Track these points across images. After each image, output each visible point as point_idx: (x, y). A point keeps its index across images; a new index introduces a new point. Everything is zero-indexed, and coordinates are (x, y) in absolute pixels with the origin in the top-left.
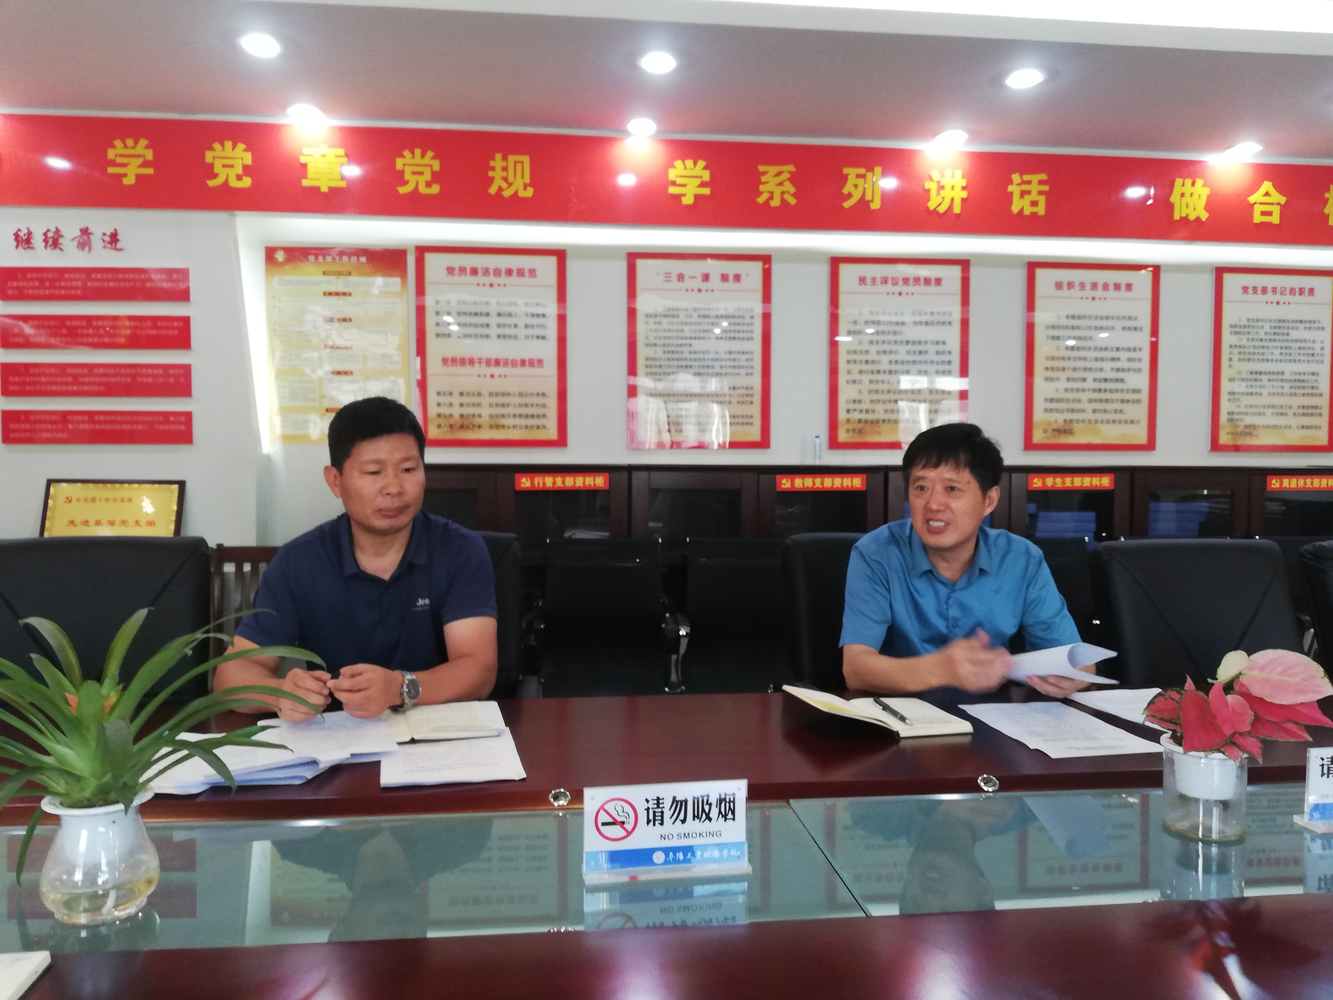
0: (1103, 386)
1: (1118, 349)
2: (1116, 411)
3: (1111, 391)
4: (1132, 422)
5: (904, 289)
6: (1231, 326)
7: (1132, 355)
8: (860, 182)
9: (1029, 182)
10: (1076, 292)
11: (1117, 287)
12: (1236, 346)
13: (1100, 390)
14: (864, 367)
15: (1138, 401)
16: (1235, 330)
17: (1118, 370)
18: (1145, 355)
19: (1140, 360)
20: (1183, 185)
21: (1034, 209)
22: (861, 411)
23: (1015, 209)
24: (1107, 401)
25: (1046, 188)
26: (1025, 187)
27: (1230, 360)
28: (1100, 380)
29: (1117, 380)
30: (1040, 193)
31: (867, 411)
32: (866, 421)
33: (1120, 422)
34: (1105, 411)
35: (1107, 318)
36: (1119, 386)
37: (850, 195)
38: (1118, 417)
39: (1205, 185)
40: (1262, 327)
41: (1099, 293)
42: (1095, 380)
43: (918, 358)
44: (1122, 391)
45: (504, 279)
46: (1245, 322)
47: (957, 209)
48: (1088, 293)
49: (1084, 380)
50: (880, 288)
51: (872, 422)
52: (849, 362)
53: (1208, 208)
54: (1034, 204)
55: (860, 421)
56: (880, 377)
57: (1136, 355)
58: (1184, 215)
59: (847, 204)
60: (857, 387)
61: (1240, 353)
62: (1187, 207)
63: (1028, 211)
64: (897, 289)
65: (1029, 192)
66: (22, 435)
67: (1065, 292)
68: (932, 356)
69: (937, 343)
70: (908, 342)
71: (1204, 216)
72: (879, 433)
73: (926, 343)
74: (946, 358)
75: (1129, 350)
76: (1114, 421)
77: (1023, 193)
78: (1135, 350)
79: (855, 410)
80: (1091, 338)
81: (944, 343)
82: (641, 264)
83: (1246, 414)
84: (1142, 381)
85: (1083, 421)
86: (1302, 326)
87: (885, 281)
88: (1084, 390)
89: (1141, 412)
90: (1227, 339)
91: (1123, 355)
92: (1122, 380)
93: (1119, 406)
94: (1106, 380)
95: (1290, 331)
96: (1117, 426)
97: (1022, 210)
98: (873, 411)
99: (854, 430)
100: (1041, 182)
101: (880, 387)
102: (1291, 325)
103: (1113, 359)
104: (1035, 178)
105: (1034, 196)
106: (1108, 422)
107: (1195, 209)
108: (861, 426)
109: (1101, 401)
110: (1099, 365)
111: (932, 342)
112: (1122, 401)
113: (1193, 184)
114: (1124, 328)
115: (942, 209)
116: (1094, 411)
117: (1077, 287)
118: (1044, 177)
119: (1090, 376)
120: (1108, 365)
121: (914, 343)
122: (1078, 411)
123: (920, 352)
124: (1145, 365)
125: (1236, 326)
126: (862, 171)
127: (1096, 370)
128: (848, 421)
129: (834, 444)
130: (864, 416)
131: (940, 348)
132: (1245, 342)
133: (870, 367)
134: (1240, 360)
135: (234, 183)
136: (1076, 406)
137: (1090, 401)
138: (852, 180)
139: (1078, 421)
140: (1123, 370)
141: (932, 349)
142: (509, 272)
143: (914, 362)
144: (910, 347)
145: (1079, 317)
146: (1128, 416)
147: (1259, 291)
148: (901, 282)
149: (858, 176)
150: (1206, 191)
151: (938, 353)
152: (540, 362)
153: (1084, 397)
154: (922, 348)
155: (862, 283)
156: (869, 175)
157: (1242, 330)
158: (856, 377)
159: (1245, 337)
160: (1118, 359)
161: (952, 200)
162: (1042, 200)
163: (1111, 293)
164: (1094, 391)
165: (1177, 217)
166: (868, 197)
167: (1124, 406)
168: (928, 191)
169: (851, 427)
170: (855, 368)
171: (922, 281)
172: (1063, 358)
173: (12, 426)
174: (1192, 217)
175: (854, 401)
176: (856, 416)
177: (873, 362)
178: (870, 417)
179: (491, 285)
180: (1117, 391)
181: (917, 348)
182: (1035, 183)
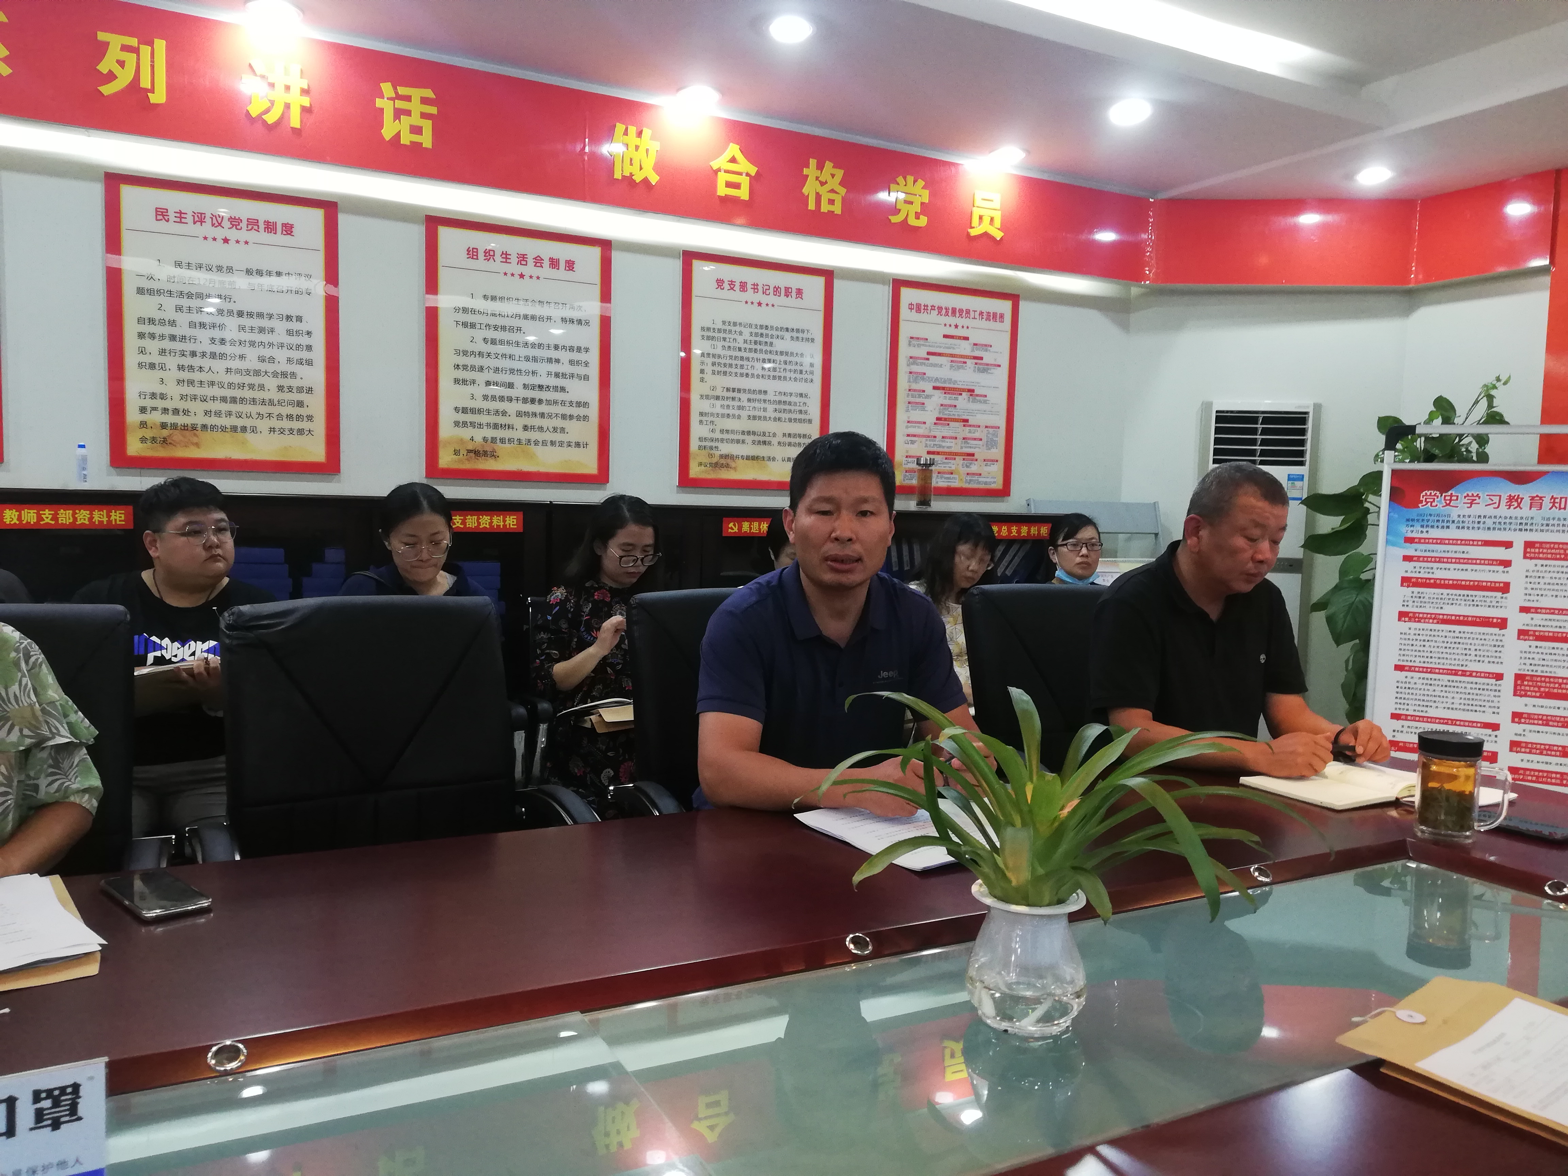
0: (537, 394)
1: (556, 347)
2: (555, 429)
3: (549, 402)
4: (578, 445)
5: (233, 234)
6: (703, 329)
7: (576, 356)
8: (130, 58)
9: (408, 98)
10: (497, 264)
11: (554, 263)
12: (708, 354)
13: (533, 401)
14: (167, 344)
15: (585, 418)
16: (706, 334)
17: (557, 375)
18: (594, 357)
19: (587, 364)
20: (626, 133)
21: (416, 138)
22: (165, 411)
23: (388, 132)
24: (542, 415)
25: (433, 110)
26: (400, 104)
27: (702, 371)
28: (533, 387)
29: (556, 388)
30: (424, 116)
31: (176, 412)
32: (174, 426)
33: (561, 444)
34: (541, 429)
35: (543, 304)
36: (559, 396)
37: (111, 77)
38: (558, 437)
39: (653, 138)
40: (741, 333)
41: (529, 269)
42: (525, 386)
43: (257, 337)
44: (563, 403)
46: (719, 325)
47: (295, 121)
48: (514, 267)
50: (190, 228)
51: (185, 427)
52: (141, 335)
53: (657, 168)
54: (416, 130)
55: (164, 426)
56: (197, 362)
57: (582, 357)
58: (627, 174)
59: (107, 90)
60: (158, 374)
61: (714, 364)
62: (631, 164)
63: (406, 139)
64: (220, 233)
65: (408, 113)
67: (481, 263)
68: (280, 337)
69: (289, 318)
70: (240, 314)
71: (654, 179)
72: (197, 445)
73: (271, 316)
74: (304, 340)
75: (571, 349)
76: (553, 443)
77: (398, 114)
78: (579, 349)
79: (154, 409)
80: (519, 329)
81: (299, 319)
83: (722, 440)
84: (590, 392)
85: (510, 441)
86: (787, 335)
87: (200, 219)
88: (510, 399)
89: (590, 433)
90: (698, 345)
91: (565, 356)
92: (563, 389)
93: (559, 423)
94: (541, 387)
95: (774, 341)
96: (557, 449)
97: (398, 135)
98: (186, 412)
99: (154, 439)
100: (424, 101)
101: (197, 376)
102: (775, 333)
103: (550, 360)
104: (417, 93)
105: (415, 119)
106: (544, 443)
107: (641, 169)
108: (165, 433)
109: (534, 414)
110: (531, 366)
111: (280, 317)
112: (564, 417)
113: (640, 134)
114: (564, 320)
115: (271, 118)
116: (525, 428)
117: (498, 257)
118: (429, 93)
119: (518, 380)
120: (543, 368)
121: (250, 315)
122: (503, 426)
123: (262, 330)
124: (594, 371)
125: (709, 329)
126: (133, 42)
127: (527, 373)
128: (143, 424)
129: (120, 460)
130: (170, 419)
131: (294, 326)
132: (719, 351)
133: (178, 346)
134: (713, 373)
136: (500, 420)
137: (519, 414)
138: (114, 53)
139: (502, 441)
140: (564, 376)
141: (281, 326)
143: (252, 344)
144: (247, 322)
145: (504, 300)
146: (572, 437)
147: (737, 287)
148: (226, 224)
149: (125, 48)
150: (654, 147)
151: (290, 332)
153: (512, 408)
154: (265, 323)
155: (160, 217)
156: (145, 50)
157: (716, 335)
158: (157, 359)
159: (720, 344)
160: (558, 361)
161: (287, 106)
162: (427, 126)
163: (546, 270)
164: (525, 401)
165: (618, 175)
166: (145, 83)
167: (566, 424)
169: (149, 434)
170: (153, 346)
171: (262, 226)
172: (480, 354)
174: (638, 178)
175: (153, 396)
176: (157, 418)
177: (183, 338)
178: (181, 420)
180: (555, 402)
181: (256, 322)
182: (416, 100)
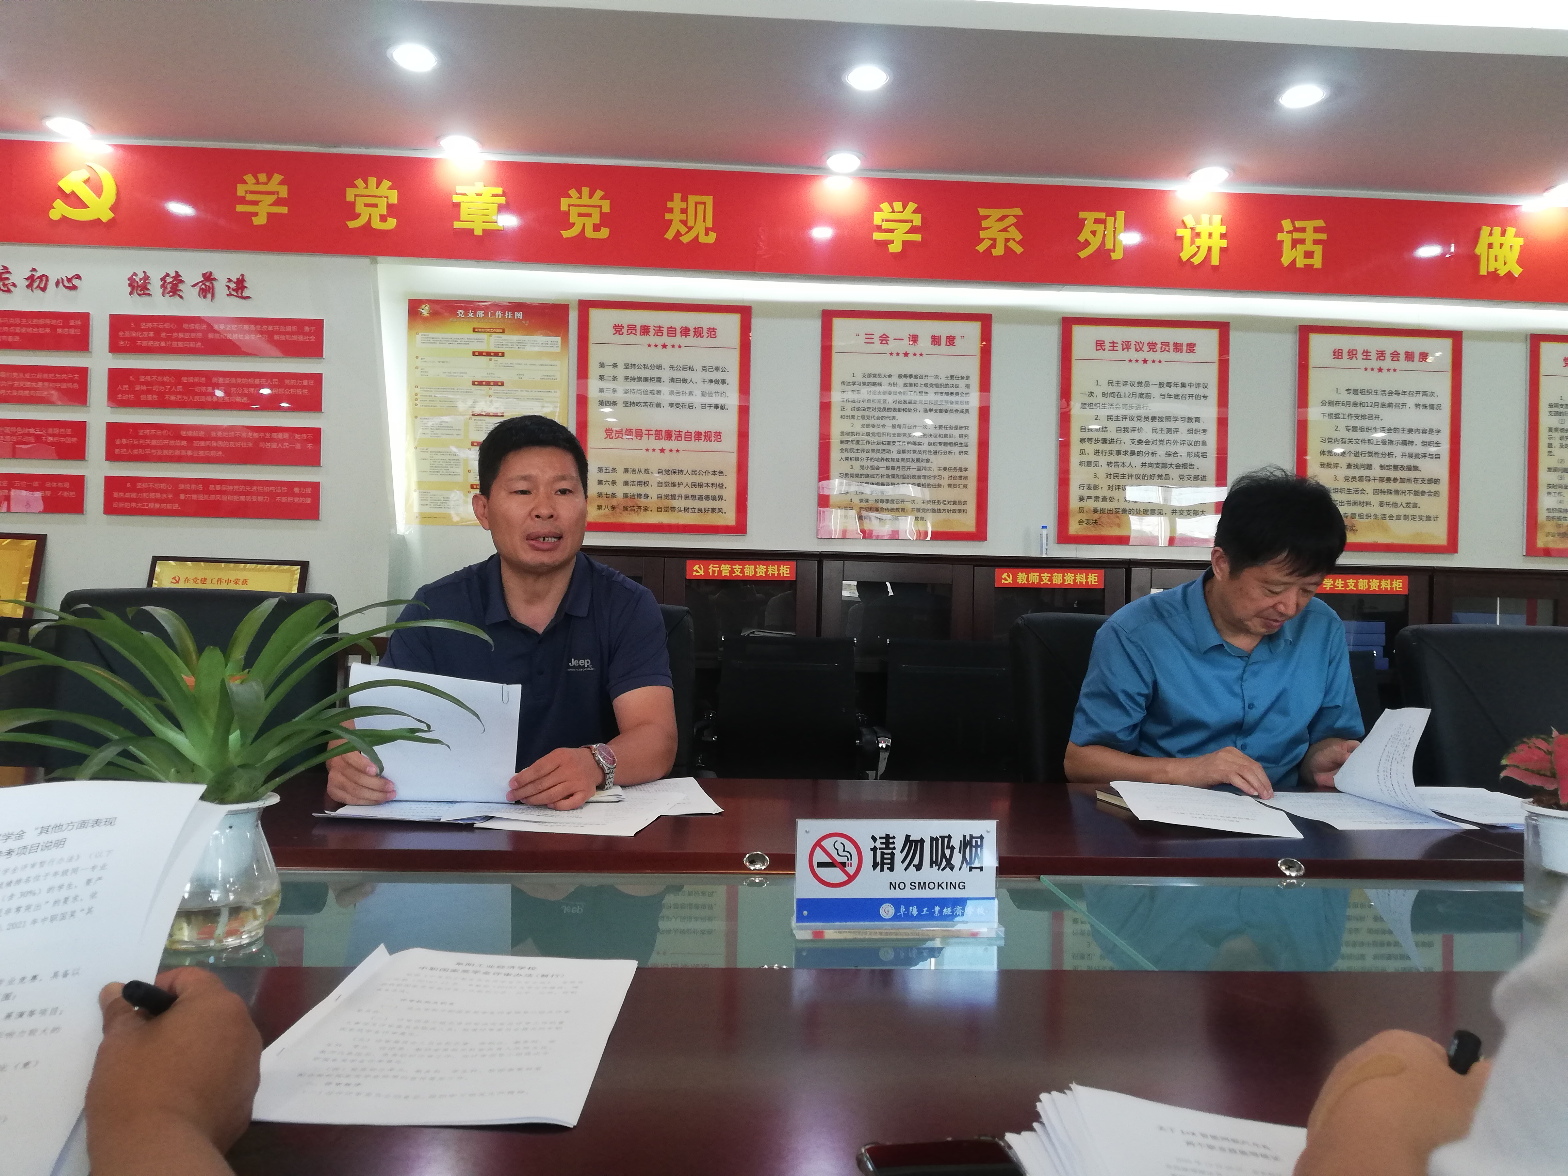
0: (1392, 474)
1: (1410, 430)
2: (1408, 505)
3: (1402, 481)
4: (1429, 518)
5: (1150, 356)
6: (1551, 405)
7: (1428, 437)
8: (1100, 228)
9: (1303, 230)
10: (1359, 362)
11: (1409, 356)
12: (1556, 429)
13: (1388, 480)
14: (1100, 446)
15: (1436, 493)
16: (1554, 409)
17: (1411, 455)
18: (1445, 438)
19: (1438, 444)
20: (1491, 234)
21: (1309, 261)
22: (1097, 498)
23: (1286, 260)
24: (1397, 492)
25: (1323, 236)
26: (1297, 235)
27: (1550, 445)
28: (1389, 468)
29: (1409, 468)
30: (1316, 242)
31: (1104, 499)
32: (1103, 511)
33: (1414, 518)
34: (1395, 505)
35: (1397, 393)
36: (1412, 474)
37: (1087, 243)
38: (1410, 511)
39: (1516, 235)
41: (1388, 363)
42: (1382, 467)
43: (1166, 437)
44: (1416, 480)
45: (679, 340)
47: (1215, 260)
48: (1374, 363)
49: (1369, 467)
50: (1120, 354)
51: (1110, 511)
52: (1083, 440)
53: (1520, 262)
54: (1309, 255)
55: (1095, 510)
56: (1121, 459)
57: (1434, 438)
58: (1492, 269)
59: (1083, 254)
60: (1092, 469)
61: (1561, 438)
62: (1496, 261)
63: (1300, 264)
64: (1141, 355)
65: (1302, 241)
66: (127, 505)
67: (1345, 361)
68: (1183, 436)
69: (1190, 419)
70: (1154, 418)
71: (1517, 271)
72: (1119, 525)
73: (1176, 419)
74: (1200, 437)
75: (1424, 431)
76: (1406, 517)
77: (1295, 243)
78: (1431, 431)
79: (1089, 497)
80: (1377, 417)
81: (1198, 420)
82: (837, 323)
84: (1440, 469)
85: (1368, 516)
87: (1127, 346)
88: (1368, 479)
89: (1439, 506)
90: (1546, 421)
91: (1417, 438)
92: (1416, 468)
93: (1412, 499)
94: (1396, 467)
96: (1409, 523)
97: (1294, 261)
98: (1112, 499)
99: (1088, 521)
100: (1317, 230)
101: (1121, 470)
103: (1404, 443)
104: (1310, 225)
105: (1309, 246)
106: (1398, 517)
107: (1505, 264)
108: (1096, 516)
109: (1390, 492)
110: (1387, 449)
111: (1183, 419)
112: (1416, 493)
113: (1503, 234)
114: (1417, 406)
115: (1197, 260)
116: (1381, 504)
117: (1360, 356)
118: (1320, 223)
119: (1376, 462)
120: (1398, 450)
121: (1161, 419)
122: (1362, 503)
123: (1169, 430)
124: (1444, 449)
125: (1556, 405)
126: (1102, 215)
127: (1384, 455)
128: (1081, 510)
129: (1064, 537)
130: (1100, 505)
131: (1194, 425)
133: (1108, 447)
134: (1561, 446)
135: (377, 224)
136: (1359, 498)
137: (1376, 492)
138: (1089, 225)
139: (1361, 516)
140: (1417, 456)
141: (1183, 426)
142: (685, 332)
143: (1162, 442)
144: (1158, 425)
145: (1362, 392)
146: (1423, 511)
148: (1146, 348)
149: (1097, 221)
150: (1520, 241)
151: (1190, 431)
152: (718, 434)
153: (1369, 487)
154: (1172, 425)
155: (1099, 348)
156: (1110, 220)
157: (1564, 410)
158: (1092, 458)
160: (1411, 443)
161: (1210, 249)
162: (1318, 250)
163: (1402, 363)
164: (1381, 479)
165: (1483, 272)
166: (1109, 245)
167: (1418, 499)
168: (1181, 238)
169: (1084, 517)
170: (1090, 448)
171: (1172, 347)
172: (1343, 441)
173: (116, 495)
174: (1502, 273)
175: (1089, 487)
176: (1091, 504)
177: (1112, 441)
178: (1108, 505)
179: (664, 346)
180: (1409, 480)
181: (1165, 425)
182: (1310, 230)
